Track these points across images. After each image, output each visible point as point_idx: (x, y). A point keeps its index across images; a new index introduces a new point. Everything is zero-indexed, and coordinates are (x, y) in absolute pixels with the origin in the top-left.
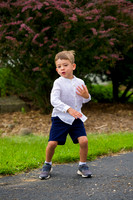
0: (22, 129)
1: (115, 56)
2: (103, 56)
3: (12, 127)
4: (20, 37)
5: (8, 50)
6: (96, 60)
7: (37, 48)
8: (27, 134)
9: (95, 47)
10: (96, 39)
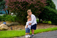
0: (19, 28)
1: (40, 12)
2: (37, 12)
3: (17, 28)
4: (19, 8)
5: (15, 11)
6: (35, 13)
7: (22, 10)
8: (21, 29)
9: (35, 10)
10: (36, 8)
